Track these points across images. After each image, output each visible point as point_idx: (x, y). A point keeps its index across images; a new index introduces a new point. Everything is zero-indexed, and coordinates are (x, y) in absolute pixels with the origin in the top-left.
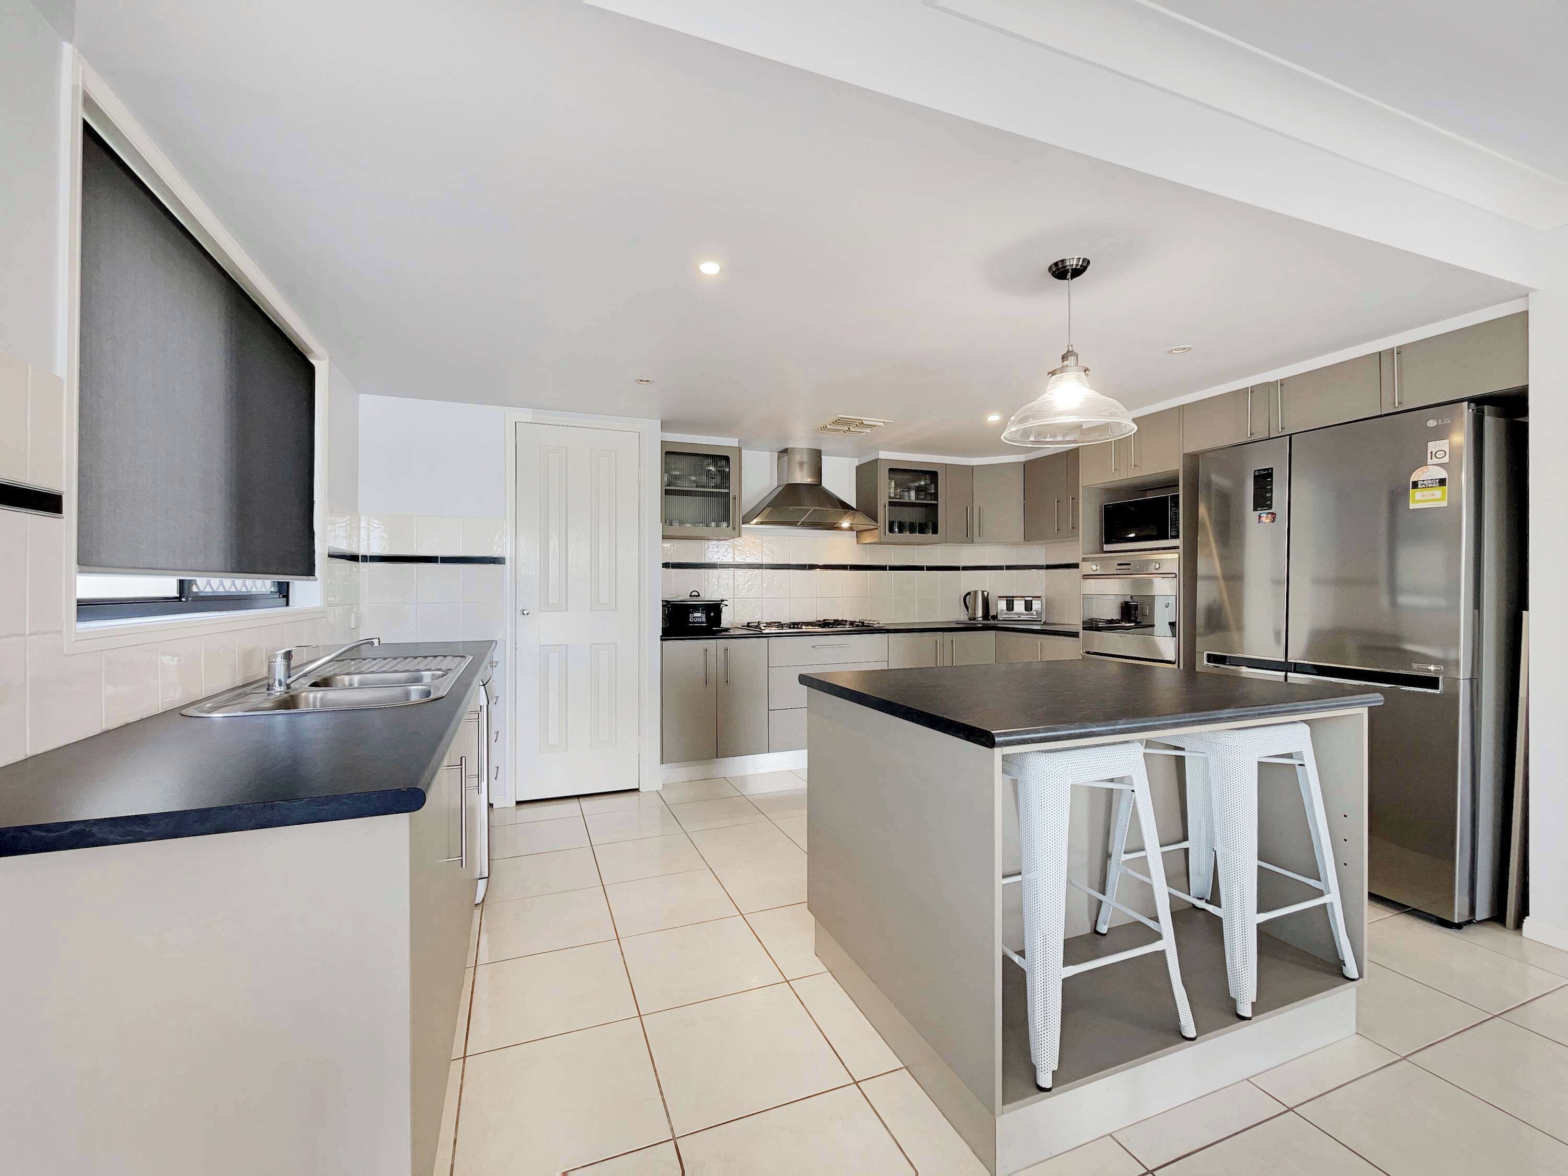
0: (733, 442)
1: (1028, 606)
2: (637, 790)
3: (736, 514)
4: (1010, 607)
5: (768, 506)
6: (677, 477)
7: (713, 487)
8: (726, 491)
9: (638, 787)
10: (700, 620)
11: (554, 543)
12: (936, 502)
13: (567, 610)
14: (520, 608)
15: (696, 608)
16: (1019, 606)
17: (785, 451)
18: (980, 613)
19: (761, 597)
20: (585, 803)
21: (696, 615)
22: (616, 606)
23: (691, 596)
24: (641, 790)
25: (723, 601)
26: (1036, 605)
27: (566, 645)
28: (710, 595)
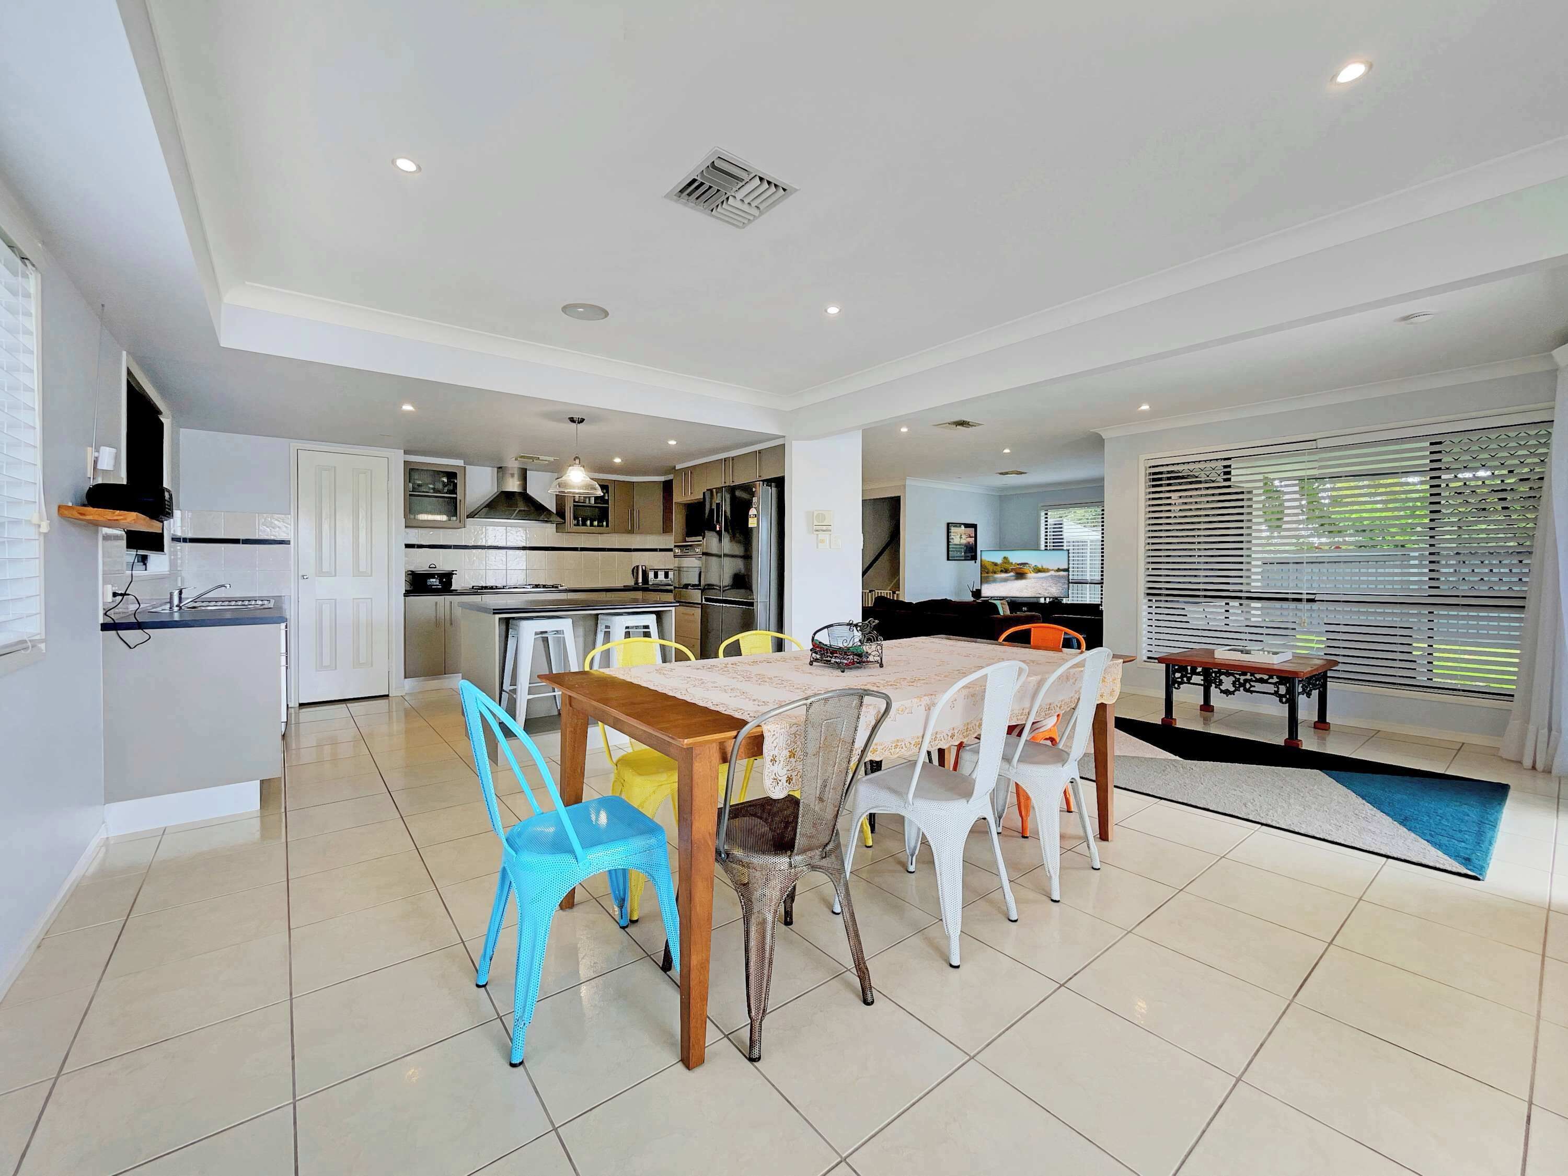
0: (460, 463)
1: (666, 576)
2: (388, 696)
3: (463, 510)
4: (656, 576)
5: (485, 507)
6: (419, 485)
7: (447, 493)
8: (455, 496)
9: (387, 694)
10: (435, 584)
11: (326, 527)
12: (607, 505)
13: (335, 576)
14: (300, 574)
15: (432, 576)
16: (661, 575)
17: (501, 468)
18: (640, 580)
19: (484, 568)
20: (353, 706)
21: (431, 580)
22: (371, 574)
23: (430, 567)
24: (390, 695)
25: (453, 571)
26: (671, 574)
27: (336, 600)
28: (444, 567)
